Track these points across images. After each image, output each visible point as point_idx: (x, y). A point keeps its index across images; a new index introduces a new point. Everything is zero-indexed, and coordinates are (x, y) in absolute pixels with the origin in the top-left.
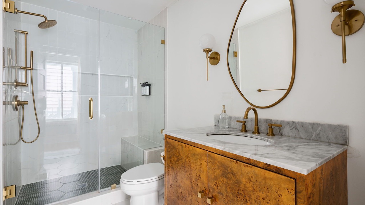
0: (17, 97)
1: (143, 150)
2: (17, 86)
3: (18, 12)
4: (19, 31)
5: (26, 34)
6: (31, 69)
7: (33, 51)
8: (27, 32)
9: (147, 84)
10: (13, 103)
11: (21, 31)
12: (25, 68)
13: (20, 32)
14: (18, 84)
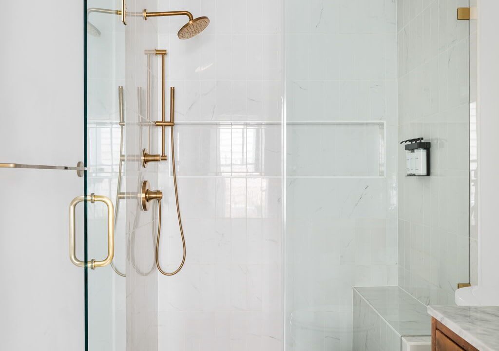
0: (145, 183)
1: (400, 336)
2: (146, 161)
3: (147, 16)
4: (153, 51)
5: (163, 54)
6: (172, 124)
7: (174, 88)
8: (166, 51)
9: (421, 142)
10: (139, 195)
11: (157, 51)
12: (162, 124)
13: (153, 54)
14: (147, 158)
